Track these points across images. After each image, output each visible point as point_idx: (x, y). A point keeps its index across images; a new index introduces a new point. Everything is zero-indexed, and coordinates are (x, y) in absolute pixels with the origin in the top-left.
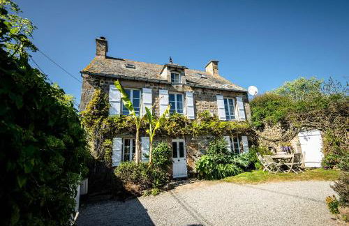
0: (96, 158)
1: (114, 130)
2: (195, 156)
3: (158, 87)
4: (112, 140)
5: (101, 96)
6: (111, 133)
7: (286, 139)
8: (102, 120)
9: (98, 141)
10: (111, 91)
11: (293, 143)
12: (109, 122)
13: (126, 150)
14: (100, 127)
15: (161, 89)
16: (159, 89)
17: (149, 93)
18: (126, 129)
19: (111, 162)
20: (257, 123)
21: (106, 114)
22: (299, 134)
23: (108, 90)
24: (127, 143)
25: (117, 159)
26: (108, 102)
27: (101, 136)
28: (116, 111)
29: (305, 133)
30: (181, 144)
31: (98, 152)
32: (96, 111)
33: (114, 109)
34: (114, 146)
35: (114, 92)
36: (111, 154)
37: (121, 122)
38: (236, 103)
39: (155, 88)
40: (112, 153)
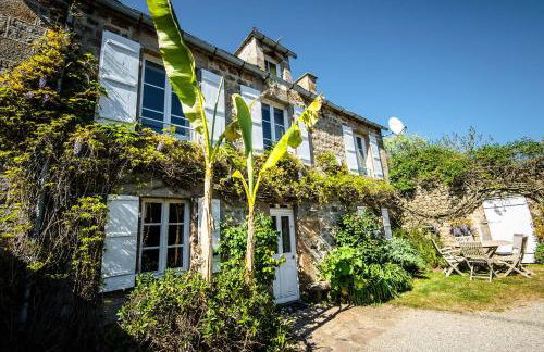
0: (35, 266)
1: (114, 169)
2: (314, 247)
3: (236, 77)
4: (104, 201)
5: (71, 54)
6: (100, 180)
7: (460, 214)
8: (70, 127)
9: (48, 202)
10: (105, 48)
11: (474, 219)
12: (98, 137)
13: (152, 236)
14: (59, 149)
15: (245, 84)
16: (240, 82)
17: (216, 85)
18: (155, 170)
19: (98, 278)
20: (403, 184)
21: (86, 114)
22: (485, 204)
23: (99, 44)
24: (153, 212)
25: (119, 267)
26: (95, 78)
27: (60, 186)
28: (124, 113)
29: (497, 202)
30: (285, 220)
31: (46, 243)
32: (47, 94)
33: (117, 105)
34: (113, 220)
35: (120, 57)
36: (98, 249)
37: (141, 144)
38: (368, 146)
39: (232, 79)
40: (100, 245)
